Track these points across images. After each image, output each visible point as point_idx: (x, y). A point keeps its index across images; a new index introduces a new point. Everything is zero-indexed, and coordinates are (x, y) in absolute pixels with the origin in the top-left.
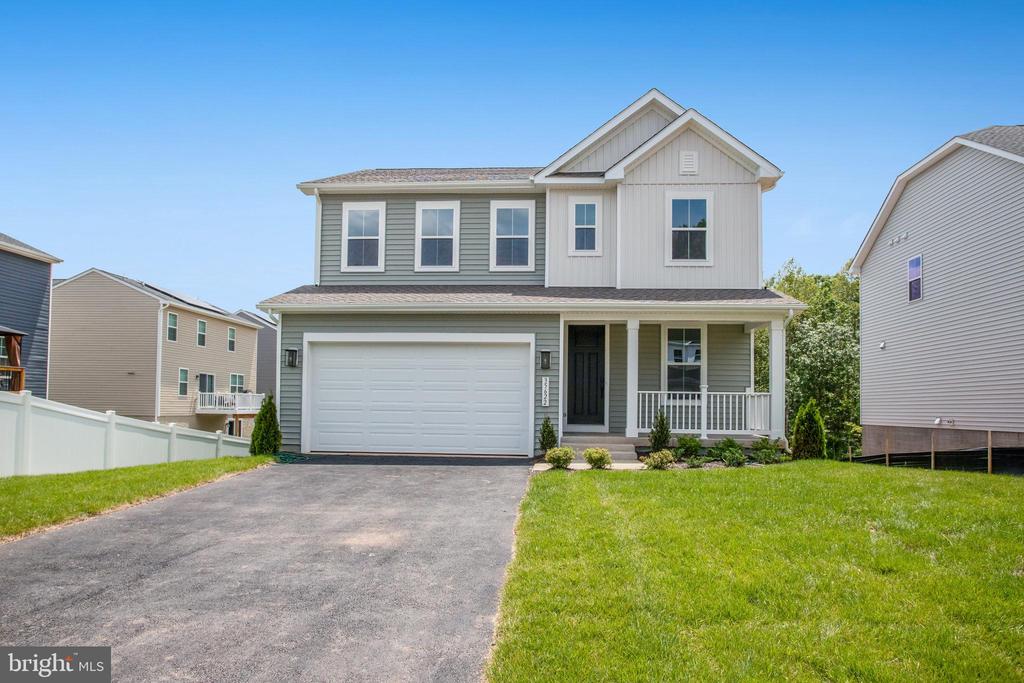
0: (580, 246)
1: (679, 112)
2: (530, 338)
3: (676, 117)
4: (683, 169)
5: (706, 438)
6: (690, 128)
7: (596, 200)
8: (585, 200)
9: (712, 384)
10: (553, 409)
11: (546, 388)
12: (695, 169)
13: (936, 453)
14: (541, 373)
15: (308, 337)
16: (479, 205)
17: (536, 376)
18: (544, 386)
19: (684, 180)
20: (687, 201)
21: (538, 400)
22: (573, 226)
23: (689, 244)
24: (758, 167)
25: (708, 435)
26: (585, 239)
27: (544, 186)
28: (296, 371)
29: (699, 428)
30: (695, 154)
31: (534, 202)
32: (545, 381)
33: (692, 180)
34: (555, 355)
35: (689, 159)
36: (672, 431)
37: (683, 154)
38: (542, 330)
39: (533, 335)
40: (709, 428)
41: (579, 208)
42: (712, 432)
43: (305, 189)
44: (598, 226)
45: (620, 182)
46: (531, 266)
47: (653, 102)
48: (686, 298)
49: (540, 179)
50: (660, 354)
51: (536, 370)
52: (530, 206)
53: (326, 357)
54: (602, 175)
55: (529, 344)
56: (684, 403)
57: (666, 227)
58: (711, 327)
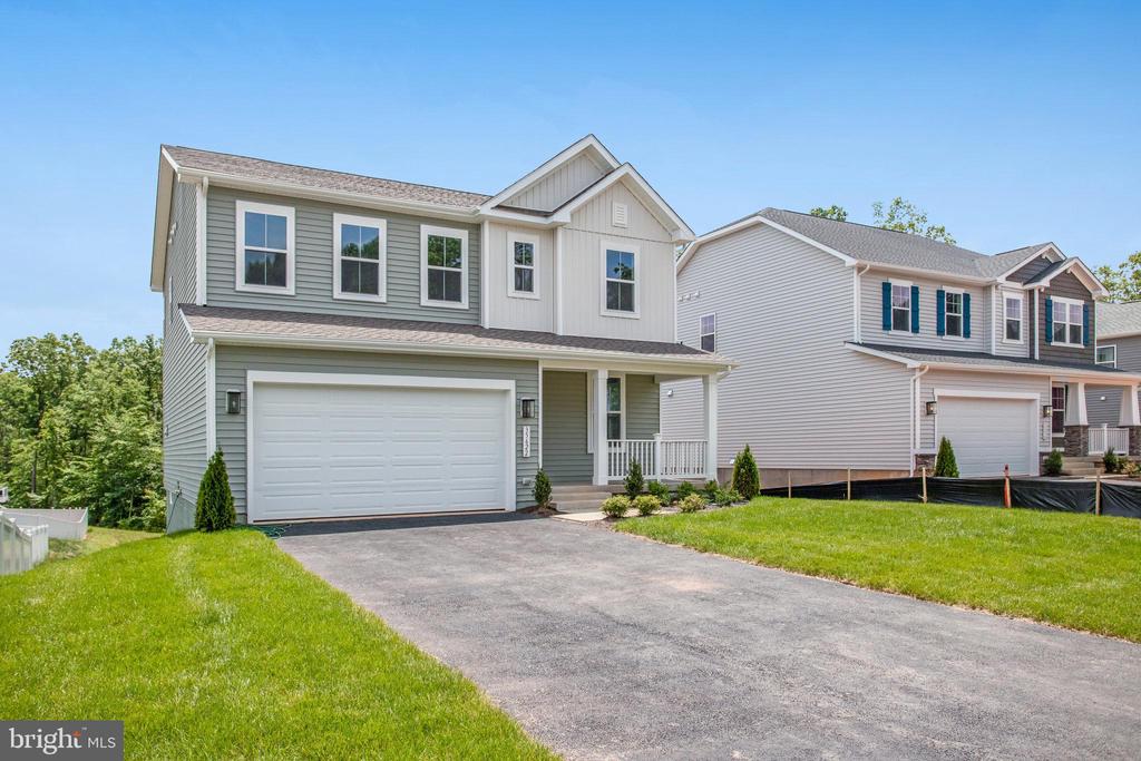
0: (519, 287)
1: (615, 165)
2: (510, 385)
3: (611, 171)
4: (615, 221)
6: (621, 181)
7: (535, 240)
8: (524, 238)
9: (630, 431)
10: (534, 460)
11: (527, 438)
12: (625, 222)
13: (792, 488)
14: (522, 422)
15: (253, 376)
16: (402, 227)
17: (517, 425)
18: (525, 436)
19: (616, 231)
20: (618, 253)
21: (519, 451)
22: (512, 265)
23: (620, 297)
26: (524, 281)
27: (485, 217)
28: (238, 419)
29: (654, 474)
30: (626, 207)
31: (467, 232)
32: (527, 430)
33: (623, 232)
34: (535, 403)
35: (620, 211)
37: (616, 206)
38: (523, 377)
39: (513, 382)
41: (518, 245)
44: (535, 269)
45: (562, 225)
46: (464, 304)
47: (590, 149)
48: (666, 352)
49: (486, 210)
51: (517, 418)
52: (462, 235)
54: (546, 215)
55: (508, 391)
57: (600, 278)
58: (628, 376)
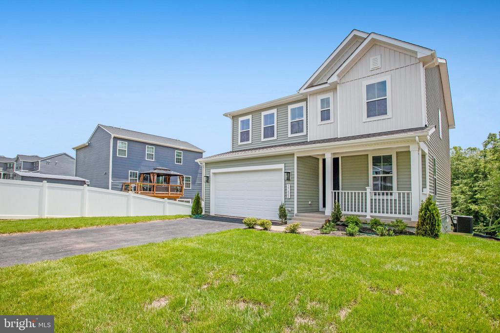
0: (323, 119)
1: (365, 36)
2: (282, 166)
3: (364, 39)
4: (372, 67)
5: (370, 218)
6: (374, 44)
7: (329, 95)
8: (325, 96)
10: (292, 200)
11: (288, 190)
12: (379, 65)
14: (287, 182)
15: (212, 171)
16: (284, 109)
17: (285, 184)
19: (373, 73)
20: (375, 83)
21: (286, 195)
22: (319, 110)
23: (376, 108)
24: (416, 53)
25: (371, 216)
26: (325, 115)
28: (209, 184)
29: (366, 211)
30: (379, 57)
31: (305, 102)
32: (288, 186)
33: (378, 71)
34: (293, 173)
35: (374, 61)
36: (343, 212)
37: (371, 59)
38: (287, 162)
39: (284, 164)
40: (372, 212)
41: (322, 101)
42: (373, 214)
43: (226, 115)
44: (331, 108)
45: (338, 83)
46: (305, 133)
47: (355, 37)
49: (302, 91)
50: (368, 170)
51: (285, 181)
53: (220, 178)
55: (281, 169)
56: (381, 197)
57: (363, 101)
58: (398, 153)
